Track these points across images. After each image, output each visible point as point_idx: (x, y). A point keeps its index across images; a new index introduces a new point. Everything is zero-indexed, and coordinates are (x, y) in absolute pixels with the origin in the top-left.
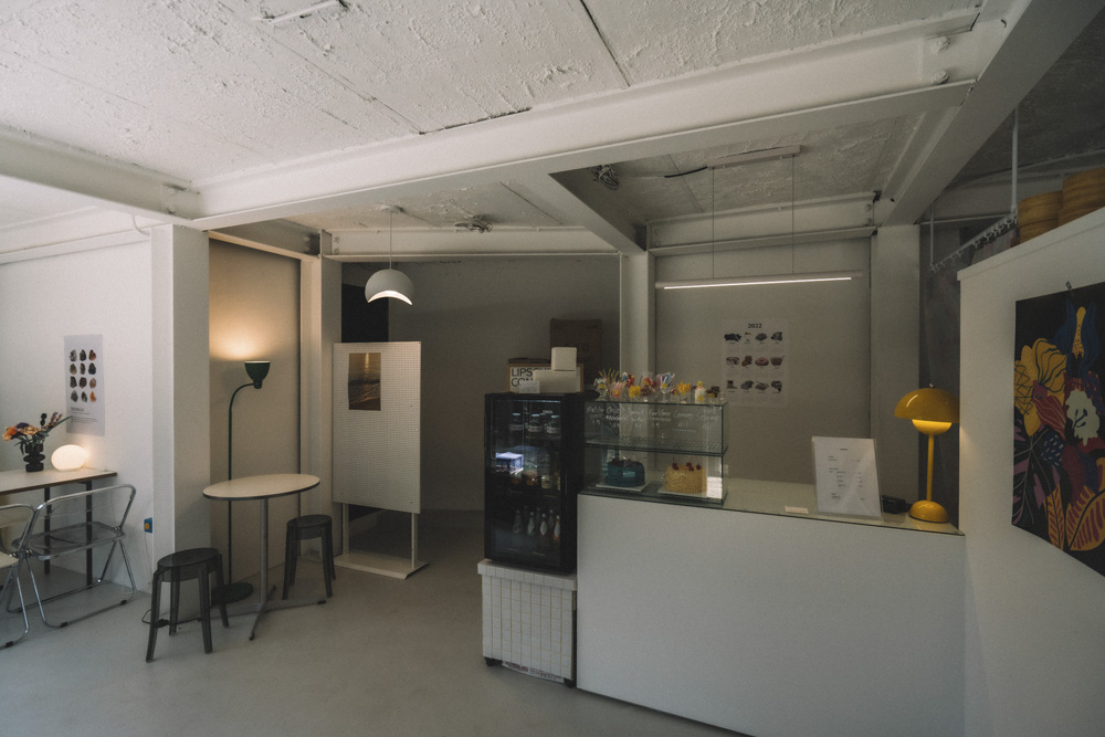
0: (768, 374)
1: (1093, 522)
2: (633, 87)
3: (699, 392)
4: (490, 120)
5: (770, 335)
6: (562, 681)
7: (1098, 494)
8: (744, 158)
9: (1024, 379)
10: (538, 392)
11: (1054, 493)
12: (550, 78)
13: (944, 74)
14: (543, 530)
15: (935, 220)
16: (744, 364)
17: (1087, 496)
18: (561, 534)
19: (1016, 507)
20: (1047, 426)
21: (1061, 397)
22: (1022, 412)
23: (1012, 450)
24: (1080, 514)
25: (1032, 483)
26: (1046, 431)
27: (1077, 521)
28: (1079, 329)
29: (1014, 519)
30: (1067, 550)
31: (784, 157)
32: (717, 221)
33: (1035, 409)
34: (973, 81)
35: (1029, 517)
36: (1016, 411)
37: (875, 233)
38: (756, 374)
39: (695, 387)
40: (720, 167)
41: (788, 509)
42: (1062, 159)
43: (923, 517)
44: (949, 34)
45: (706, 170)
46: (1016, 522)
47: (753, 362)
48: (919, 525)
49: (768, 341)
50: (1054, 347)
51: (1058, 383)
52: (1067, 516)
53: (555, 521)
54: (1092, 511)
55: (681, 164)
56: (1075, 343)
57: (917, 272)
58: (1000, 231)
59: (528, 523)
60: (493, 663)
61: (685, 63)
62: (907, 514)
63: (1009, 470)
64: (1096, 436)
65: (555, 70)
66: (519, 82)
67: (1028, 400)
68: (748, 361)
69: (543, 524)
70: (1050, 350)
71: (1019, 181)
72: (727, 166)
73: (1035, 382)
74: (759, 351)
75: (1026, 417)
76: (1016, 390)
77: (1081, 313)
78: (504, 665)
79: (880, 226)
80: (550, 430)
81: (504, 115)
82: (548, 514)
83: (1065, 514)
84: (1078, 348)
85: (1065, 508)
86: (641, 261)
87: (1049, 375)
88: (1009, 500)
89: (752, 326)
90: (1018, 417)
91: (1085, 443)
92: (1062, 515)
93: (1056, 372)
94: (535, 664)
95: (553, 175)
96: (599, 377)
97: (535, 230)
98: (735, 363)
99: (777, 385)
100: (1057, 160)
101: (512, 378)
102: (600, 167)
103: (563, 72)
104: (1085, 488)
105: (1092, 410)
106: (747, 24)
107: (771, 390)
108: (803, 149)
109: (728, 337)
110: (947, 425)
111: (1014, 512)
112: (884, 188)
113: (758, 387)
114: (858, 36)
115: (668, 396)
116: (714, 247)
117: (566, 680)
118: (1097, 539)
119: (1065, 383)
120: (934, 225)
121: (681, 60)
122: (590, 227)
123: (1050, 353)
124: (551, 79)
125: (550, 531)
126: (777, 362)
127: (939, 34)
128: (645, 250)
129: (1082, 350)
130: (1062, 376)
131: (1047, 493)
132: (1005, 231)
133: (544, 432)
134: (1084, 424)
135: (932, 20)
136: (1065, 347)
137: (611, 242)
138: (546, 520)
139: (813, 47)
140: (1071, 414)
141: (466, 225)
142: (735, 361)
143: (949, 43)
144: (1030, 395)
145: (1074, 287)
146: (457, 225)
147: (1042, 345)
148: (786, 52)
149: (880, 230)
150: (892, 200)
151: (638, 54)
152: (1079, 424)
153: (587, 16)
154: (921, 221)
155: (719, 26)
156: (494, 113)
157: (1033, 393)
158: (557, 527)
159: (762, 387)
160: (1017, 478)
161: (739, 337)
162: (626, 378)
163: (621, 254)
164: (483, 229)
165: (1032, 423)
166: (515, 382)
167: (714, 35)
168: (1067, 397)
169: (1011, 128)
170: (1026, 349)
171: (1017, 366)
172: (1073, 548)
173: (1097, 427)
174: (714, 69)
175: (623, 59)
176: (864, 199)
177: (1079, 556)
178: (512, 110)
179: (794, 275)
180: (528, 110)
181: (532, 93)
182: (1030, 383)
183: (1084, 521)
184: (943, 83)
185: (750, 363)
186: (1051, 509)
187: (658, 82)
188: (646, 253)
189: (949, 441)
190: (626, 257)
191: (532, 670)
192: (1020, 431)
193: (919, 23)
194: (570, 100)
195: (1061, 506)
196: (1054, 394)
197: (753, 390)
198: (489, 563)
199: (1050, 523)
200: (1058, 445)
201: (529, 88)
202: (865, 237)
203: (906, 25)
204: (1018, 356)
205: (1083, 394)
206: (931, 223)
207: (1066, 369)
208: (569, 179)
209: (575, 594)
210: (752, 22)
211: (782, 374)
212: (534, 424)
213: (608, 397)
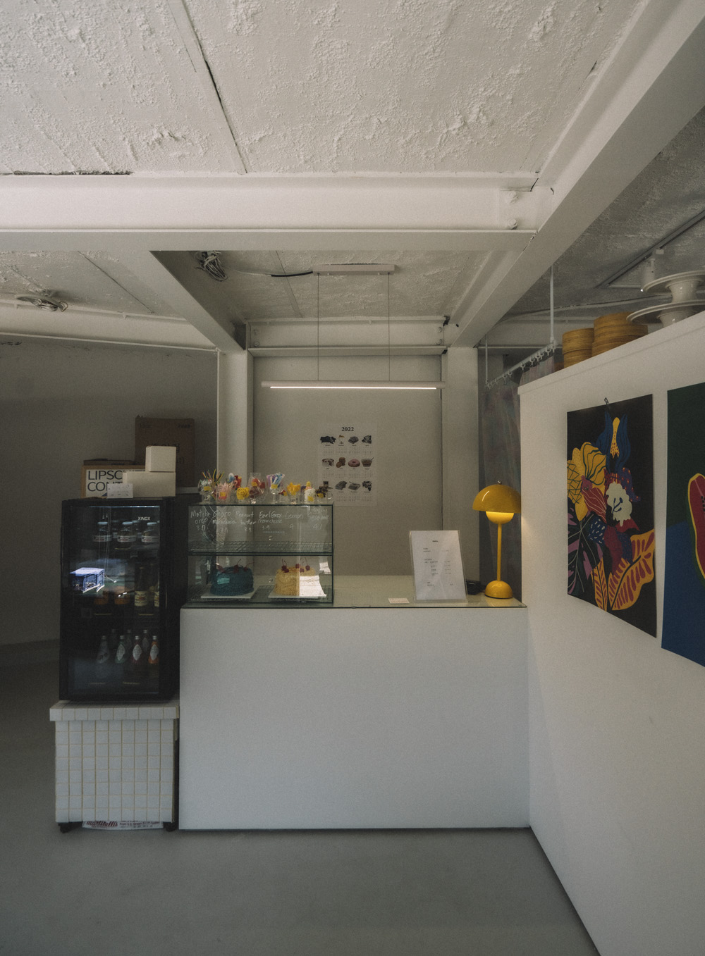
0: (360, 475)
1: (629, 586)
2: (250, 175)
3: (309, 492)
4: (78, 176)
5: (361, 438)
6: (161, 826)
7: (632, 564)
8: (348, 269)
9: (575, 475)
10: (131, 496)
11: (599, 565)
12: (159, 141)
13: (515, 222)
14: (136, 654)
15: (488, 346)
16: (338, 466)
17: (624, 566)
18: (160, 656)
19: (570, 580)
20: (592, 512)
21: (602, 488)
22: (574, 502)
23: (567, 533)
24: (619, 580)
25: (582, 559)
26: (592, 516)
27: (617, 586)
28: (615, 435)
29: (569, 589)
30: (610, 610)
31: (382, 273)
32: (322, 327)
33: (583, 499)
34: (535, 232)
35: (581, 588)
36: (569, 501)
37: (445, 352)
38: (347, 474)
39: (303, 488)
40: (324, 273)
41: (393, 601)
42: (568, 308)
43: (495, 595)
44: (520, 189)
45: (311, 275)
46: (571, 592)
47: (347, 463)
48: (492, 603)
49: (359, 443)
50: (597, 449)
51: (599, 478)
52: (609, 583)
53: (151, 641)
54: (628, 577)
55: (288, 264)
56: (612, 446)
57: (476, 387)
58: (541, 357)
59: (116, 647)
60: (70, 828)
61: (306, 162)
62: (483, 594)
63: (564, 550)
64: (630, 518)
65: (166, 134)
66: (121, 138)
67: (578, 491)
68: (342, 462)
69: (136, 647)
70: (593, 451)
71: (555, 321)
72: (331, 274)
73: (583, 477)
74: (349, 452)
75: (577, 506)
76: (570, 484)
77: (616, 422)
78: (85, 826)
79: (449, 347)
80: (146, 539)
81: (97, 173)
82: (142, 636)
83: (607, 583)
84: (614, 450)
85: (607, 577)
86: (240, 360)
87: (593, 470)
88: (565, 574)
89: (345, 429)
90: (571, 505)
91: (621, 524)
92: (605, 582)
93: (597, 470)
94: (128, 816)
95: (156, 253)
96: (203, 478)
97: (121, 316)
98: (330, 464)
99: (367, 485)
100: (564, 309)
101: (88, 481)
102: (205, 254)
103: (176, 139)
104: (622, 559)
105: (626, 498)
106: (367, 137)
107: (362, 489)
108: (398, 269)
109: (325, 439)
110: (510, 515)
111: (569, 583)
112: (453, 314)
113: (350, 487)
114: (453, 175)
115: (277, 497)
116: (320, 352)
117: (165, 824)
118: (632, 600)
119: (605, 477)
120: (488, 349)
121: (302, 158)
122: (191, 320)
123: (594, 453)
124: (160, 143)
125: (145, 654)
126: (367, 463)
127: (511, 189)
128: (244, 349)
129: (617, 451)
130: (603, 471)
131: (593, 566)
132: (545, 357)
133: (139, 541)
134: (620, 509)
135: (506, 175)
136: (605, 450)
137: (211, 339)
138: (140, 643)
139: (417, 175)
140: (610, 502)
141: (32, 300)
142: (330, 463)
143: (518, 197)
144: (579, 487)
145: (610, 402)
146: (20, 299)
147: (588, 447)
148: (395, 174)
149: (448, 349)
150: (457, 326)
151: (260, 140)
152: (617, 509)
153: (211, 82)
154: (477, 346)
155: (341, 133)
156: (84, 169)
157: (583, 486)
158: (154, 648)
159: (354, 487)
160: (571, 556)
161: (334, 439)
162: (232, 479)
163: (218, 351)
164: (55, 307)
165: (582, 510)
166: (93, 487)
167: (336, 139)
168: (607, 488)
169: (549, 275)
170: (576, 451)
171: (569, 464)
172: (614, 609)
173: (631, 512)
174: (331, 174)
175: (244, 141)
176: (437, 322)
177: (620, 614)
178: (108, 169)
179: (390, 382)
180: (127, 173)
181: (135, 154)
182: (579, 478)
183: (622, 586)
184: (514, 229)
185: (343, 464)
186: (597, 578)
187: (277, 175)
188: (246, 352)
189: (513, 528)
190: (224, 355)
191: (123, 823)
192: (572, 517)
193: (495, 174)
194: (180, 174)
195: (604, 576)
196: (597, 486)
197: (346, 490)
198: (66, 705)
199: (596, 590)
200: (601, 527)
201: (133, 148)
202: (438, 355)
203: (489, 174)
204: (570, 457)
205: (619, 486)
206: (486, 348)
207: (606, 466)
208: (171, 260)
209: (177, 723)
210: (371, 137)
211: (371, 474)
212: (126, 534)
213: (213, 499)
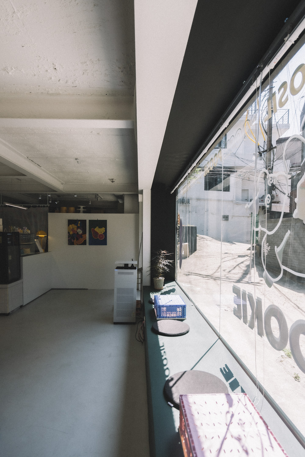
6: (20, 307)
26: (73, 234)
27: (79, 241)
33: (71, 232)
35: (71, 244)
63: (67, 239)
73: (71, 229)
77: (79, 222)
78: (10, 313)
84: (79, 225)
87: (74, 228)
91: (80, 234)
104: (80, 238)
105: (81, 231)
111: (68, 243)
145: (78, 219)
147: (73, 225)
168: (77, 230)
171: (68, 226)
172: (78, 244)
192: (69, 234)
195: (76, 241)
199: (74, 243)
200: (76, 235)
207: (77, 227)
